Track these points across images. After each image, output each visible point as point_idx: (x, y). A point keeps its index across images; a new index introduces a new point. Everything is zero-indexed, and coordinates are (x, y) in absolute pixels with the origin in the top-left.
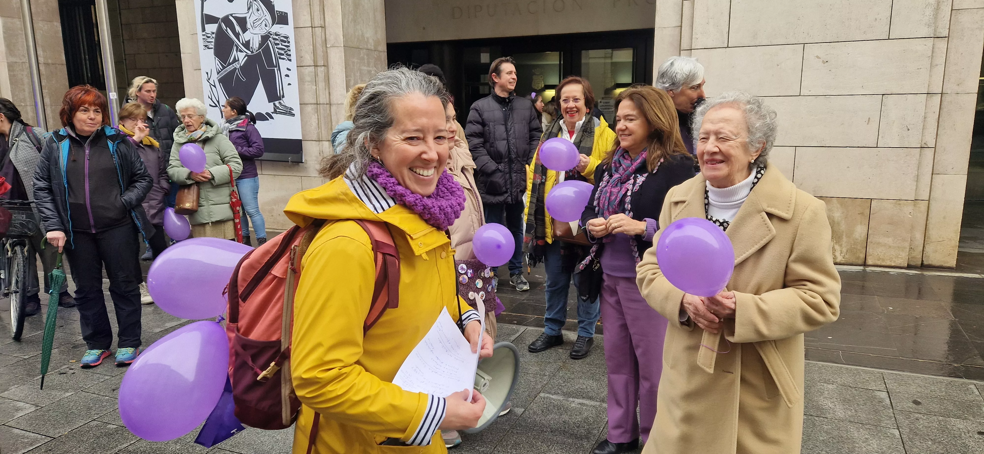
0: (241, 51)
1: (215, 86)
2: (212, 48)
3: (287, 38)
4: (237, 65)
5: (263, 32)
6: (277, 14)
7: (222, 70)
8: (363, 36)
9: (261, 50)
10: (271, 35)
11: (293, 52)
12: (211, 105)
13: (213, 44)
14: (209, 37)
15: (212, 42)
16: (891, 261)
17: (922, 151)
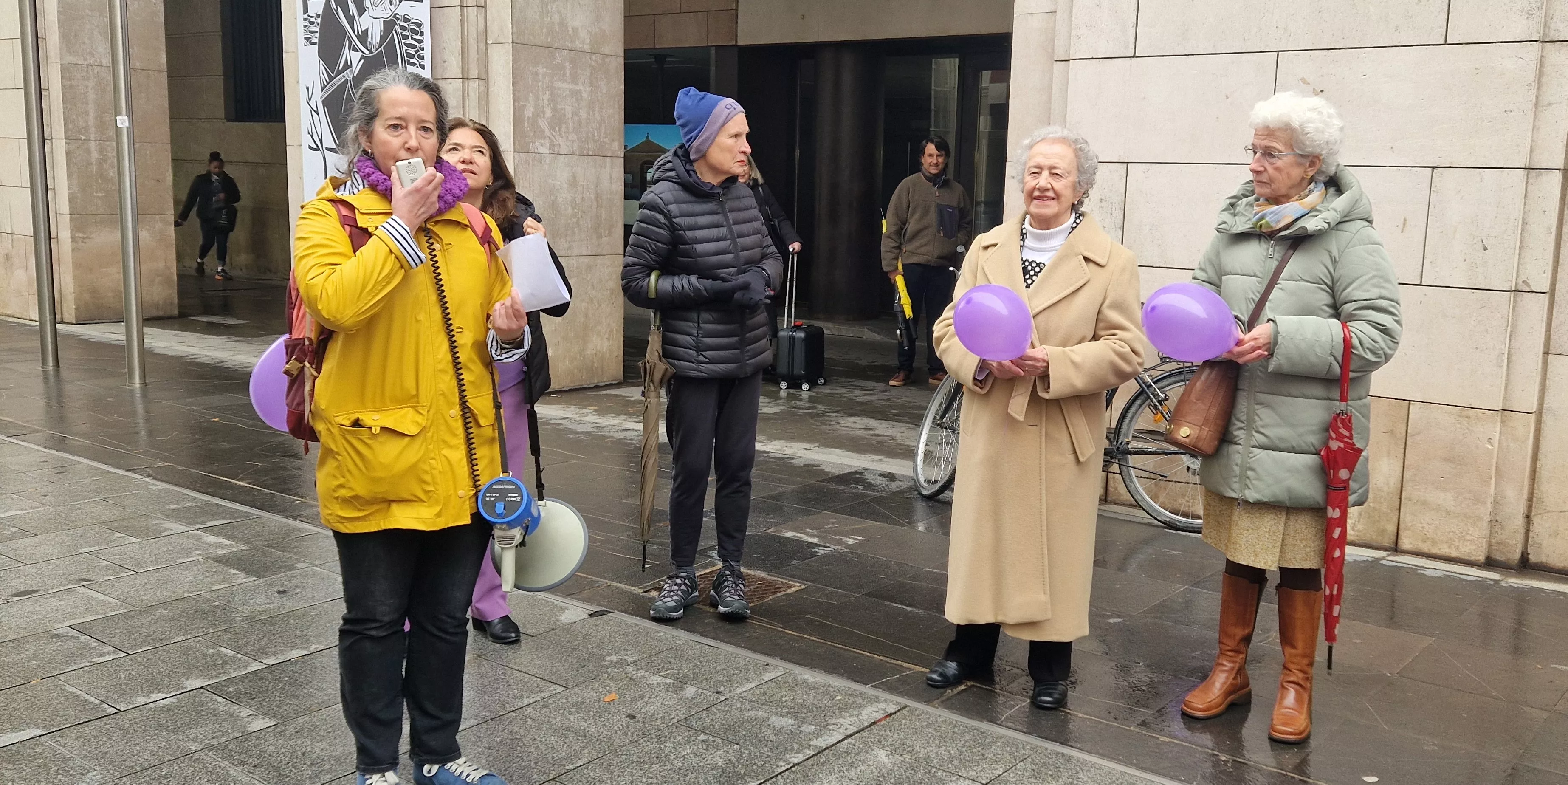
0: (355, 50)
1: (317, 113)
2: (315, 43)
3: (419, 25)
4: (348, 75)
5: (387, 14)
7: (328, 83)
8: (563, 25)
9: (382, 47)
10: (397, 19)
12: (310, 147)
13: (317, 35)
15: (316, 32)
16: (1449, 547)
17: (1518, 299)
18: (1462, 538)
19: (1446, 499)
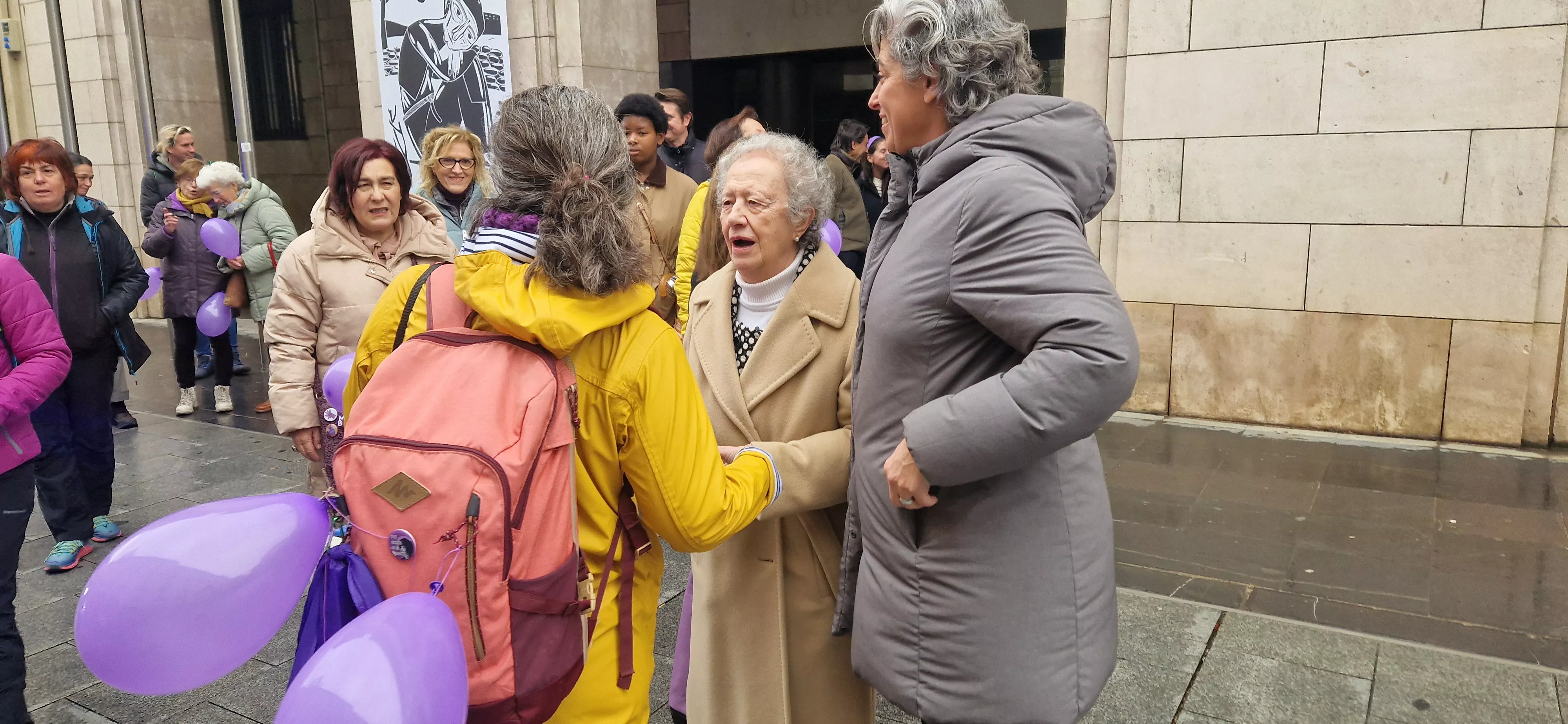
0: (436, 77)
1: (400, 132)
2: (396, 73)
3: (498, 54)
4: (430, 99)
5: (466, 47)
6: (485, 18)
7: (410, 107)
8: (617, 49)
9: (462, 74)
10: (477, 50)
11: (507, 78)
13: (397, 66)
14: (392, 56)
15: (397, 64)
16: (1490, 434)
17: (1548, 233)
18: (1502, 426)
19: (1487, 396)
